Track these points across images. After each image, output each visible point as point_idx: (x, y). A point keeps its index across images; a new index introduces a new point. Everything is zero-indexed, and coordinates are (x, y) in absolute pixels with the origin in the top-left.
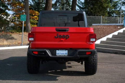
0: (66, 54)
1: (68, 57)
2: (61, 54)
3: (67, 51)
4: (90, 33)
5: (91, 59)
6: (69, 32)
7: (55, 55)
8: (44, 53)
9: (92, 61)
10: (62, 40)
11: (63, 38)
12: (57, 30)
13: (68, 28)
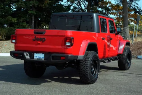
0: (43, 57)
1: (45, 61)
2: (38, 57)
3: (44, 55)
4: (65, 37)
5: (82, 66)
6: (45, 34)
7: (33, 58)
8: (21, 56)
9: (82, 68)
10: (39, 43)
11: (40, 41)
12: (35, 33)
13: (45, 31)
